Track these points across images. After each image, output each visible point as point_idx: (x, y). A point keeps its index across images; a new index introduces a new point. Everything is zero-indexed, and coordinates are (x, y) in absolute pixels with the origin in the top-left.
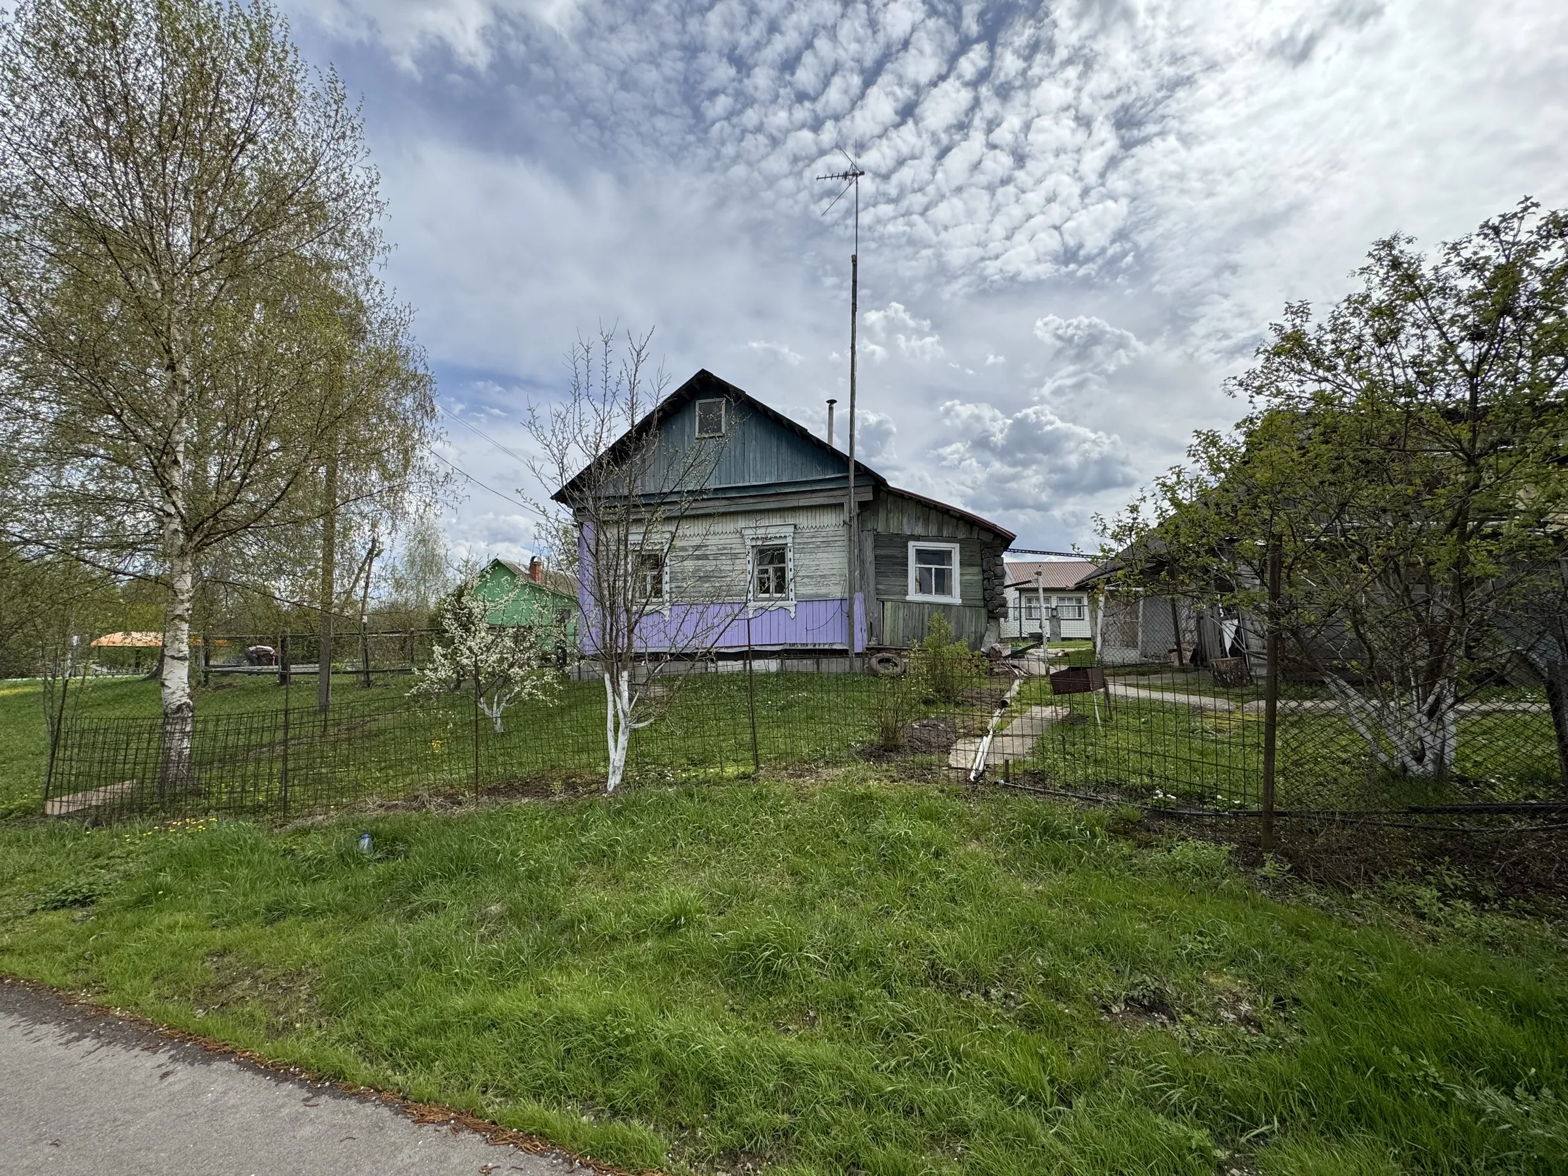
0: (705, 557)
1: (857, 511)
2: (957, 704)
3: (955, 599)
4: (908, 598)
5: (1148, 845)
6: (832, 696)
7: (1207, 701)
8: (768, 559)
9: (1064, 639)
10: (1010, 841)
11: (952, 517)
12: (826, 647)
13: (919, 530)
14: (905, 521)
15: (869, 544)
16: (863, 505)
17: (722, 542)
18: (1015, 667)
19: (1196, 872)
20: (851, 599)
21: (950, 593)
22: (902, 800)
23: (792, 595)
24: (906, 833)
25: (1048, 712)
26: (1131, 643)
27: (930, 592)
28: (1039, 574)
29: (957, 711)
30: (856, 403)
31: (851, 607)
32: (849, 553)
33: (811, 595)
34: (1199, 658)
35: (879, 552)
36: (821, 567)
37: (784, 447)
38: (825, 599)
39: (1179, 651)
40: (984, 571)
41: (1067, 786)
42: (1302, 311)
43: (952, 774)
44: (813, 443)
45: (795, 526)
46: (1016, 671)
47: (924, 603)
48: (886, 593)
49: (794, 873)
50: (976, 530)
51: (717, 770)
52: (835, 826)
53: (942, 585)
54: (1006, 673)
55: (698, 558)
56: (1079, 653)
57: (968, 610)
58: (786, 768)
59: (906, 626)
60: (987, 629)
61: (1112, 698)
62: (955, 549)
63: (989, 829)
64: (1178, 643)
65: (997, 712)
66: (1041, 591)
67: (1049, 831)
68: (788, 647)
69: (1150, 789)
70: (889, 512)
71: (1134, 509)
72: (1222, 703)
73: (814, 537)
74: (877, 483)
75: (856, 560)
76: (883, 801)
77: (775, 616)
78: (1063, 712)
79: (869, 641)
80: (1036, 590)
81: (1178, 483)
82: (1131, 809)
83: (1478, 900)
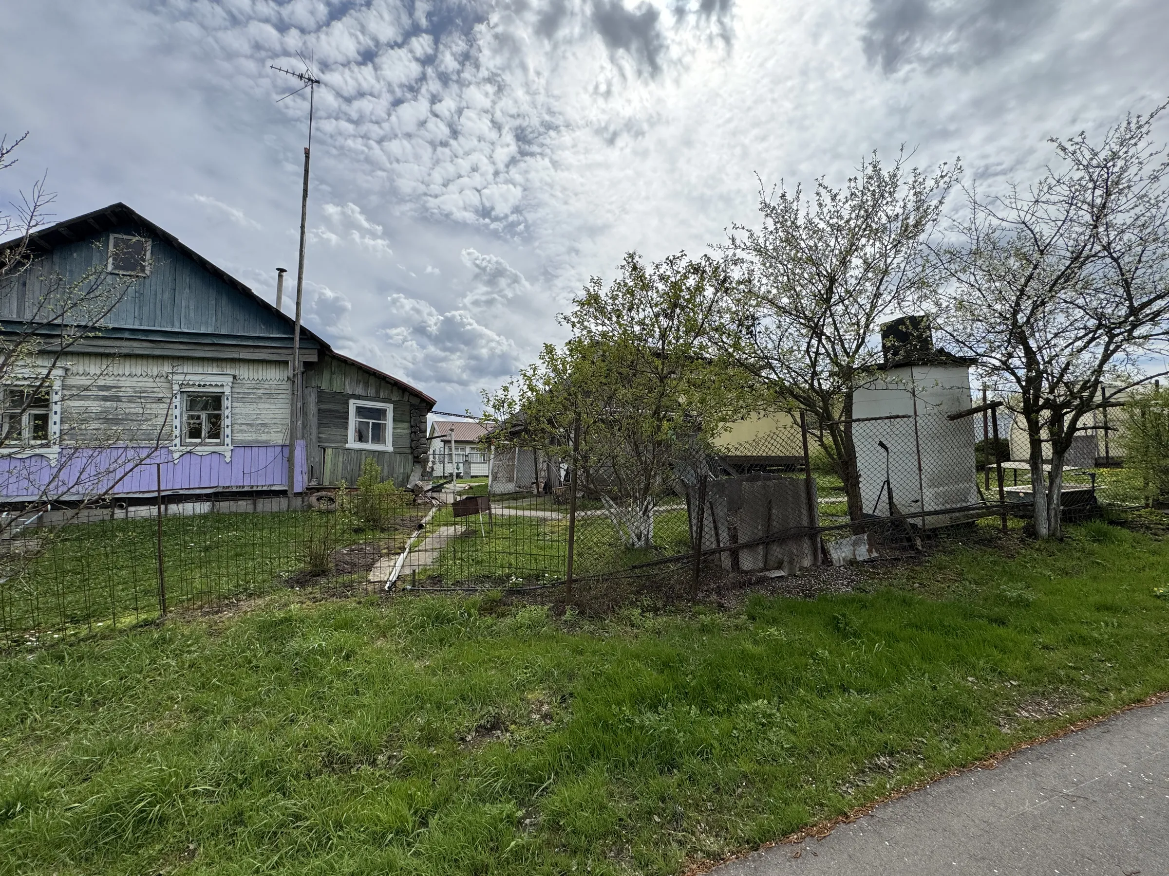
0: (118, 399)
1: (302, 369)
2: (383, 530)
3: (388, 447)
4: (347, 446)
5: (503, 615)
6: (265, 533)
7: (548, 514)
8: (201, 405)
9: (472, 477)
10: (411, 633)
11: (388, 383)
12: (265, 488)
13: (359, 391)
14: (347, 382)
15: (312, 398)
16: (308, 365)
17: (140, 384)
18: (434, 498)
19: (529, 627)
20: (291, 447)
21: (384, 442)
22: (320, 617)
23: (228, 441)
24: (320, 645)
25: (451, 530)
26: (510, 480)
27: (367, 442)
28: (452, 430)
29: (383, 535)
30: (304, 277)
31: (292, 453)
32: (292, 404)
33: (250, 441)
34: (548, 487)
35: (322, 406)
36: (263, 416)
37: (224, 301)
38: (266, 445)
39: (537, 483)
40: (412, 427)
41: (457, 583)
42: (598, 283)
43: (370, 588)
44: (258, 303)
45: (235, 377)
46: (434, 502)
47: (361, 450)
48: (327, 441)
49: (194, 710)
50: (407, 394)
51: (109, 622)
52: (248, 654)
53: (378, 434)
54: (425, 504)
55: (105, 399)
56: (479, 486)
57: (398, 456)
58: (201, 607)
59: (345, 468)
60: (412, 471)
61: (493, 516)
62: (390, 408)
63: (394, 627)
64: (537, 478)
65: (415, 534)
66: (453, 442)
67: (440, 619)
68: (221, 490)
69: (509, 576)
70: (332, 373)
71: (506, 389)
72: (555, 515)
73: (255, 388)
74: (323, 349)
75: (299, 411)
76: (302, 621)
77: (206, 461)
78: (460, 529)
79: (310, 481)
80: (450, 442)
81: (534, 375)
82: (496, 593)
83: (656, 610)
